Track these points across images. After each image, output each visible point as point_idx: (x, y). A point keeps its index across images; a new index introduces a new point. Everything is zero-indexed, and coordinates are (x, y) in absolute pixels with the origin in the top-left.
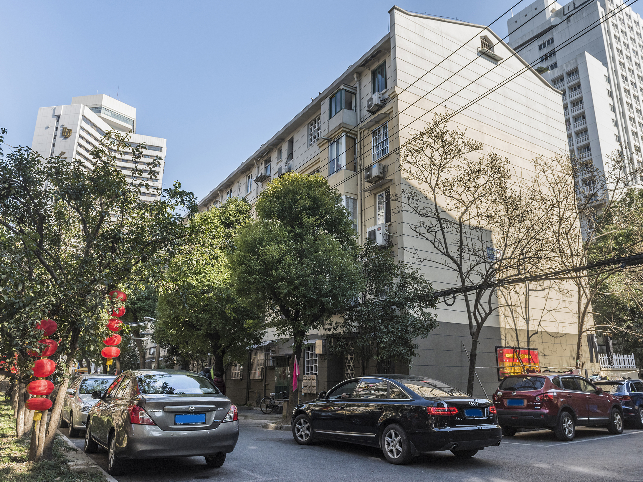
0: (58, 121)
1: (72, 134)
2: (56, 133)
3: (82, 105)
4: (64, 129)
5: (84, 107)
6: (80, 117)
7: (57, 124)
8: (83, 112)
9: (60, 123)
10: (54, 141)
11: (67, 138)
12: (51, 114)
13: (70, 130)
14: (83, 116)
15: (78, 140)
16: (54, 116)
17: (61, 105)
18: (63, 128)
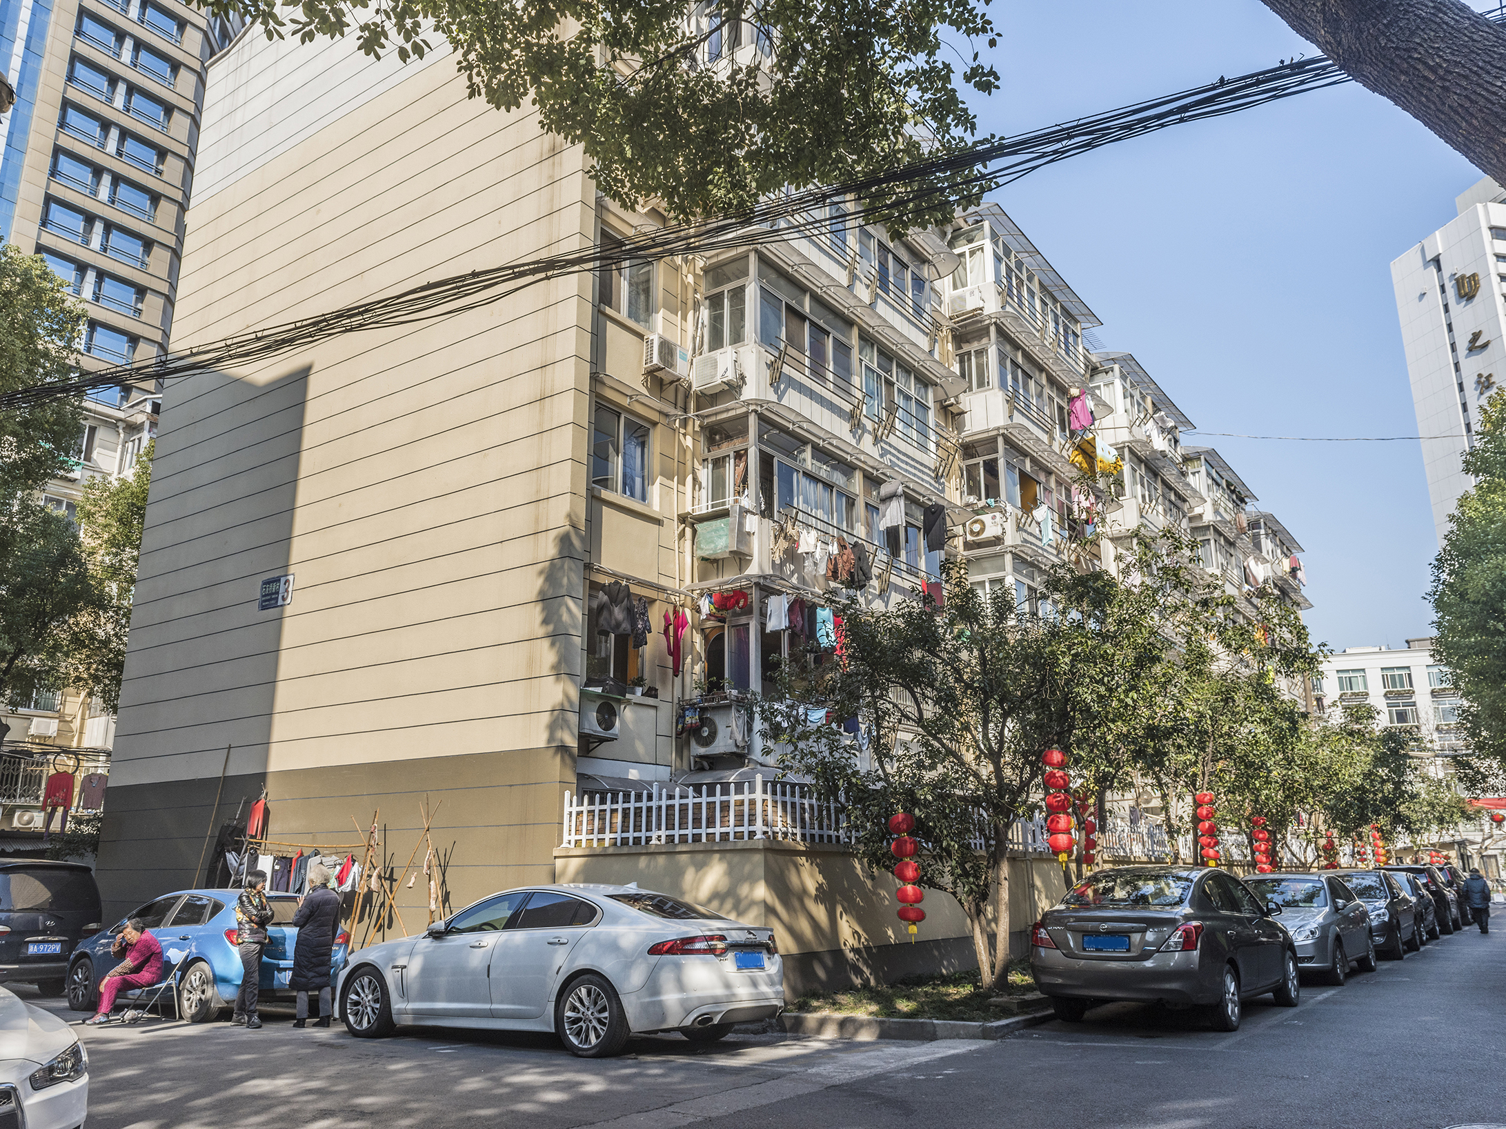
0: (1439, 269)
1: (1482, 282)
2: (1444, 298)
3: (1480, 206)
4: (1459, 282)
5: (1486, 207)
6: (1487, 234)
7: (1441, 278)
8: (1488, 219)
9: (1446, 272)
10: (1448, 318)
11: (1473, 296)
12: (1420, 263)
13: (1474, 275)
14: (1491, 228)
15: (1501, 288)
16: (1426, 264)
17: (1433, 231)
18: (1457, 280)
